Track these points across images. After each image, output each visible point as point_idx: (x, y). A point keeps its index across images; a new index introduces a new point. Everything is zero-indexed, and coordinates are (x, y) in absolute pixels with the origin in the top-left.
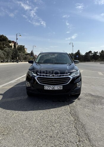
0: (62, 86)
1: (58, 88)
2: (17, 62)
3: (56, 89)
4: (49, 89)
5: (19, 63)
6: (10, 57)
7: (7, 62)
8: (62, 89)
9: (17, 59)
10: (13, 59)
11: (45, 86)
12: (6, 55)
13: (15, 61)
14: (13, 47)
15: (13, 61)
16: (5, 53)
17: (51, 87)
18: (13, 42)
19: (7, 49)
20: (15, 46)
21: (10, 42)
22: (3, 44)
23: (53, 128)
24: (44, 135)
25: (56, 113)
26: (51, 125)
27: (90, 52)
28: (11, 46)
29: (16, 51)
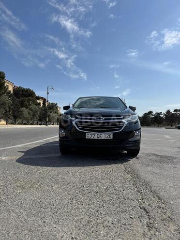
0: (112, 134)
1: (106, 136)
2: (46, 125)
3: (103, 138)
4: (92, 138)
5: (49, 126)
6: (37, 118)
7: (32, 124)
8: (112, 138)
9: (46, 120)
10: (40, 120)
11: (87, 134)
12: (32, 114)
13: (43, 123)
14: (42, 105)
15: (40, 123)
16: (30, 112)
17: (96, 134)
18: (42, 98)
19: (33, 107)
20: (44, 104)
21: (38, 98)
22: (29, 101)
23: (99, 184)
24: (87, 191)
25: (103, 170)
26: (96, 181)
27: (150, 113)
28: (39, 104)
29: (46, 110)
